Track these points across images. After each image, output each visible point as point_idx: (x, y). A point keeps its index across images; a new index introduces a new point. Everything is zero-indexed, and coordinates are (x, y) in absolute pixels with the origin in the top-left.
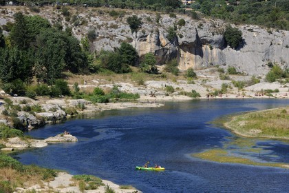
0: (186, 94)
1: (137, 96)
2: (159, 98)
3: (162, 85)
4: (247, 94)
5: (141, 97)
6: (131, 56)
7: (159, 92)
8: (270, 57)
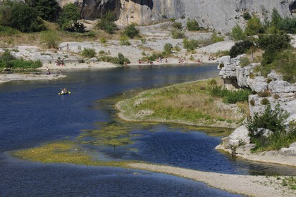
0: (109, 60)
1: (39, 64)
2: (69, 67)
3: (79, 48)
4: (196, 58)
5: (44, 65)
6: (49, 8)
7: (70, 58)
8: (248, 5)
